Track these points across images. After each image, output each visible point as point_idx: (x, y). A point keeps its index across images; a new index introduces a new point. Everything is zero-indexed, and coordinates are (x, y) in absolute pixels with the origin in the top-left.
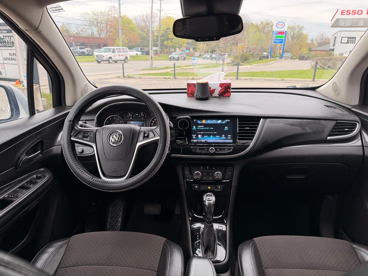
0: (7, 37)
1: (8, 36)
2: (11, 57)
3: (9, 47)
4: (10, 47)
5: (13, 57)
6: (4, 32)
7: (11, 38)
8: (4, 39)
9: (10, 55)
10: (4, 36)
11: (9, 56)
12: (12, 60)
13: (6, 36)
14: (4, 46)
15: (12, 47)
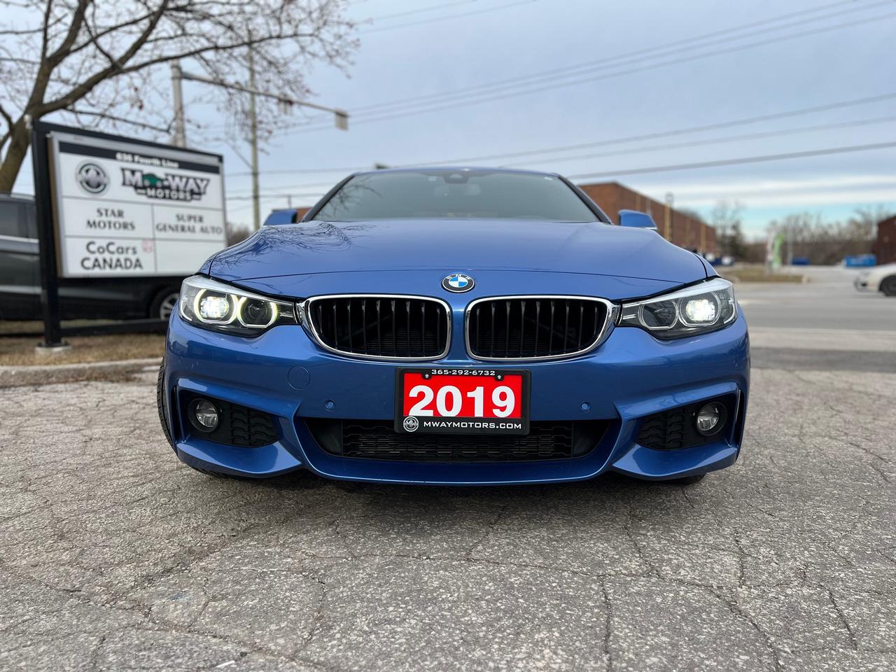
0: (177, 179)
1: (181, 177)
2: (181, 223)
3: (178, 199)
4: (181, 200)
5: (186, 224)
6: (170, 164)
7: (187, 182)
8: (167, 180)
9: (179, 218)
10: (167, 175)
11: (174, 222)
12: (183, 229)
13: (173, 177)
14: (164, 197)
15: (189, 201)
